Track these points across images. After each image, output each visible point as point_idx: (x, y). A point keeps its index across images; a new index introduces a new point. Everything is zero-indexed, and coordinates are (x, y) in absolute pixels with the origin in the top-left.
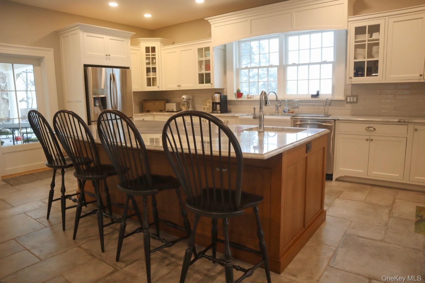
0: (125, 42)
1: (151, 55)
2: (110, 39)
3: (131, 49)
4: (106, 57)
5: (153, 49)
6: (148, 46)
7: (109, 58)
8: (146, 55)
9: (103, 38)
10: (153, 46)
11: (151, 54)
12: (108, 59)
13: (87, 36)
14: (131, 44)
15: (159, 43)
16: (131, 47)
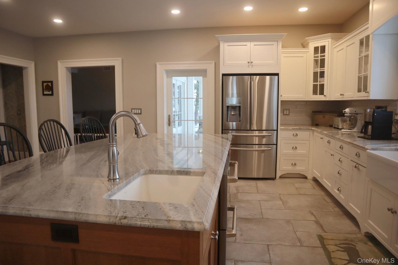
0: (274, 46)
1: (319, 57)
2: (254, 45)
3: (282, 52)
4: (248, 64)
5: (323, 49)
6: (316, 45)
7: (252, 65)
8: (315, 57)
9: (246, 45)
10: (322, 44)
11: (319, 55)
12: (250, 66)
13: (228, 46)
14: (283, 47)
15: (330, 40)
16: (282, 49)
